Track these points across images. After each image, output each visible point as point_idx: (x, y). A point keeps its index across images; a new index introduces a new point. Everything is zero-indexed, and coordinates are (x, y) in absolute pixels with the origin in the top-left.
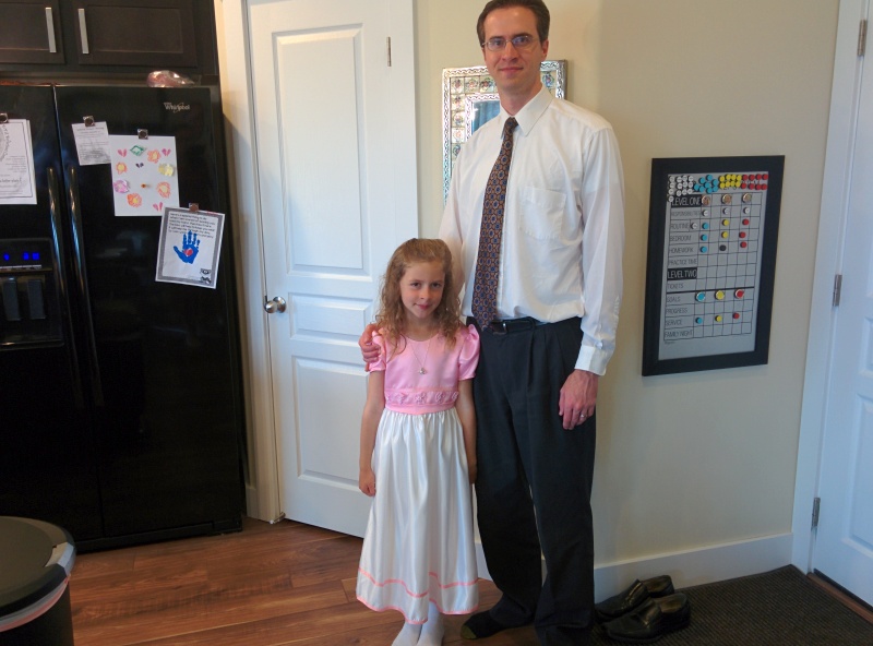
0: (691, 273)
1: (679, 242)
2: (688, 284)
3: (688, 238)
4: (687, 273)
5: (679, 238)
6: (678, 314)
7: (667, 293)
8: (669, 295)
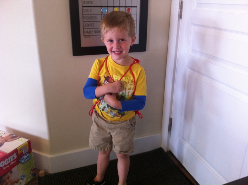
2: (96, 2)
6: (91, 20)
7: (83, 7)
8: (84, 8)
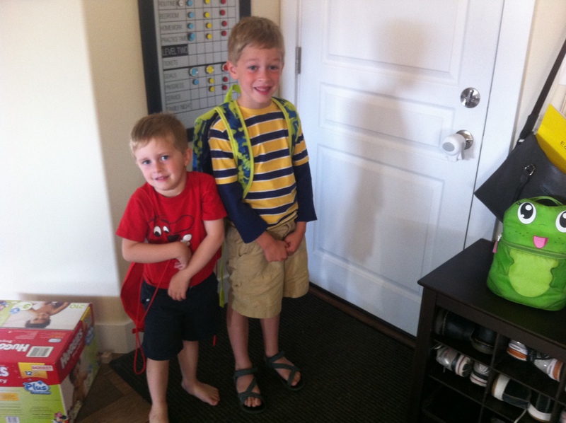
0: (183, 50)
1: (168, 19)
2: (182, 61)
3: (177, 15)
4: (179, 50)
5: (168, 15)
6: (177, 89)
7: (164, 70)
8: (166, 72)
